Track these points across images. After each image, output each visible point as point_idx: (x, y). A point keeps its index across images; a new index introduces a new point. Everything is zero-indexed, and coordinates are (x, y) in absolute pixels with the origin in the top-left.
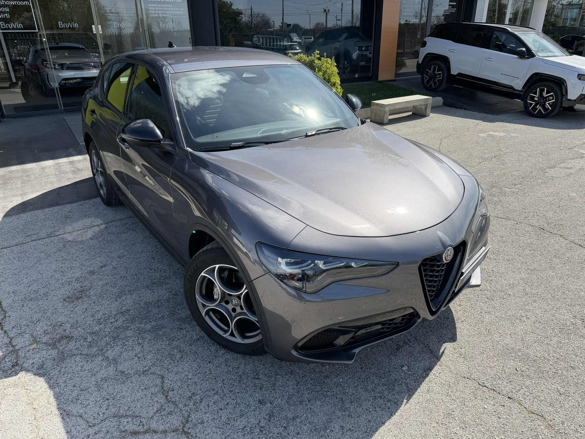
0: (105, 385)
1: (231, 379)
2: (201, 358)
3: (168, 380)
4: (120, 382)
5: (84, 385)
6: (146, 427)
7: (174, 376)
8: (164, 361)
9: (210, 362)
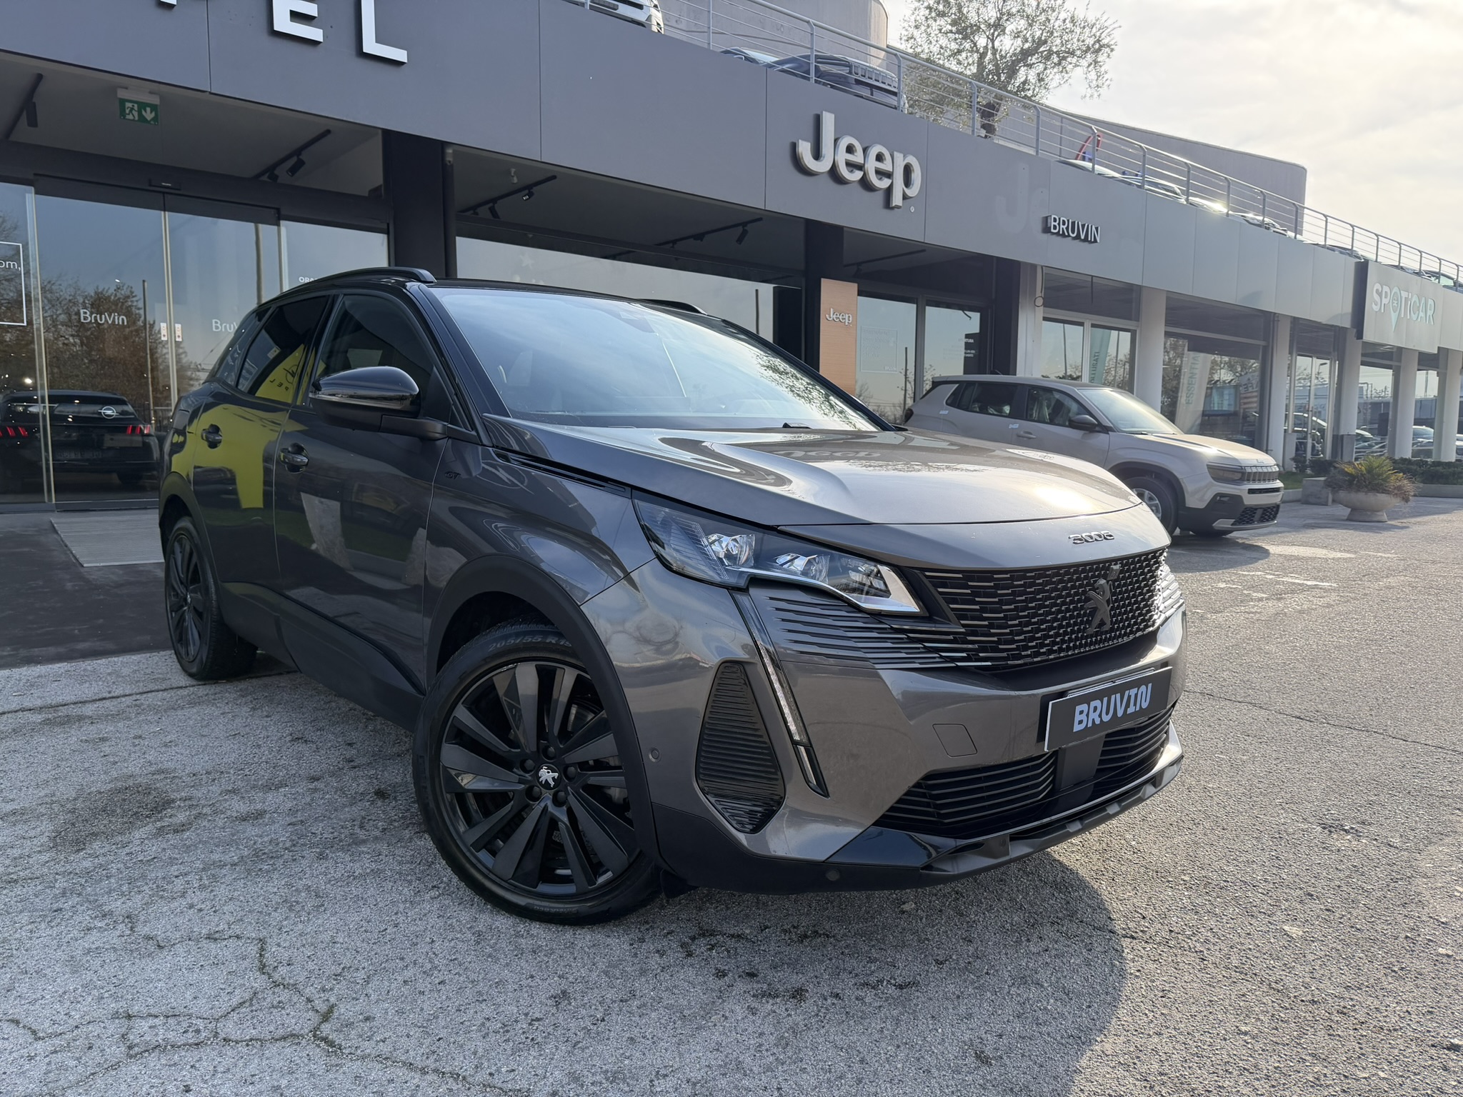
0: (98, 962)
1: (453, 940)
2: (375, 905)
3: (279, 945)
4: (140, 954)
5: (34, 963)
6: (204, 1034)
7: (295, 939)
8: (270, 914)
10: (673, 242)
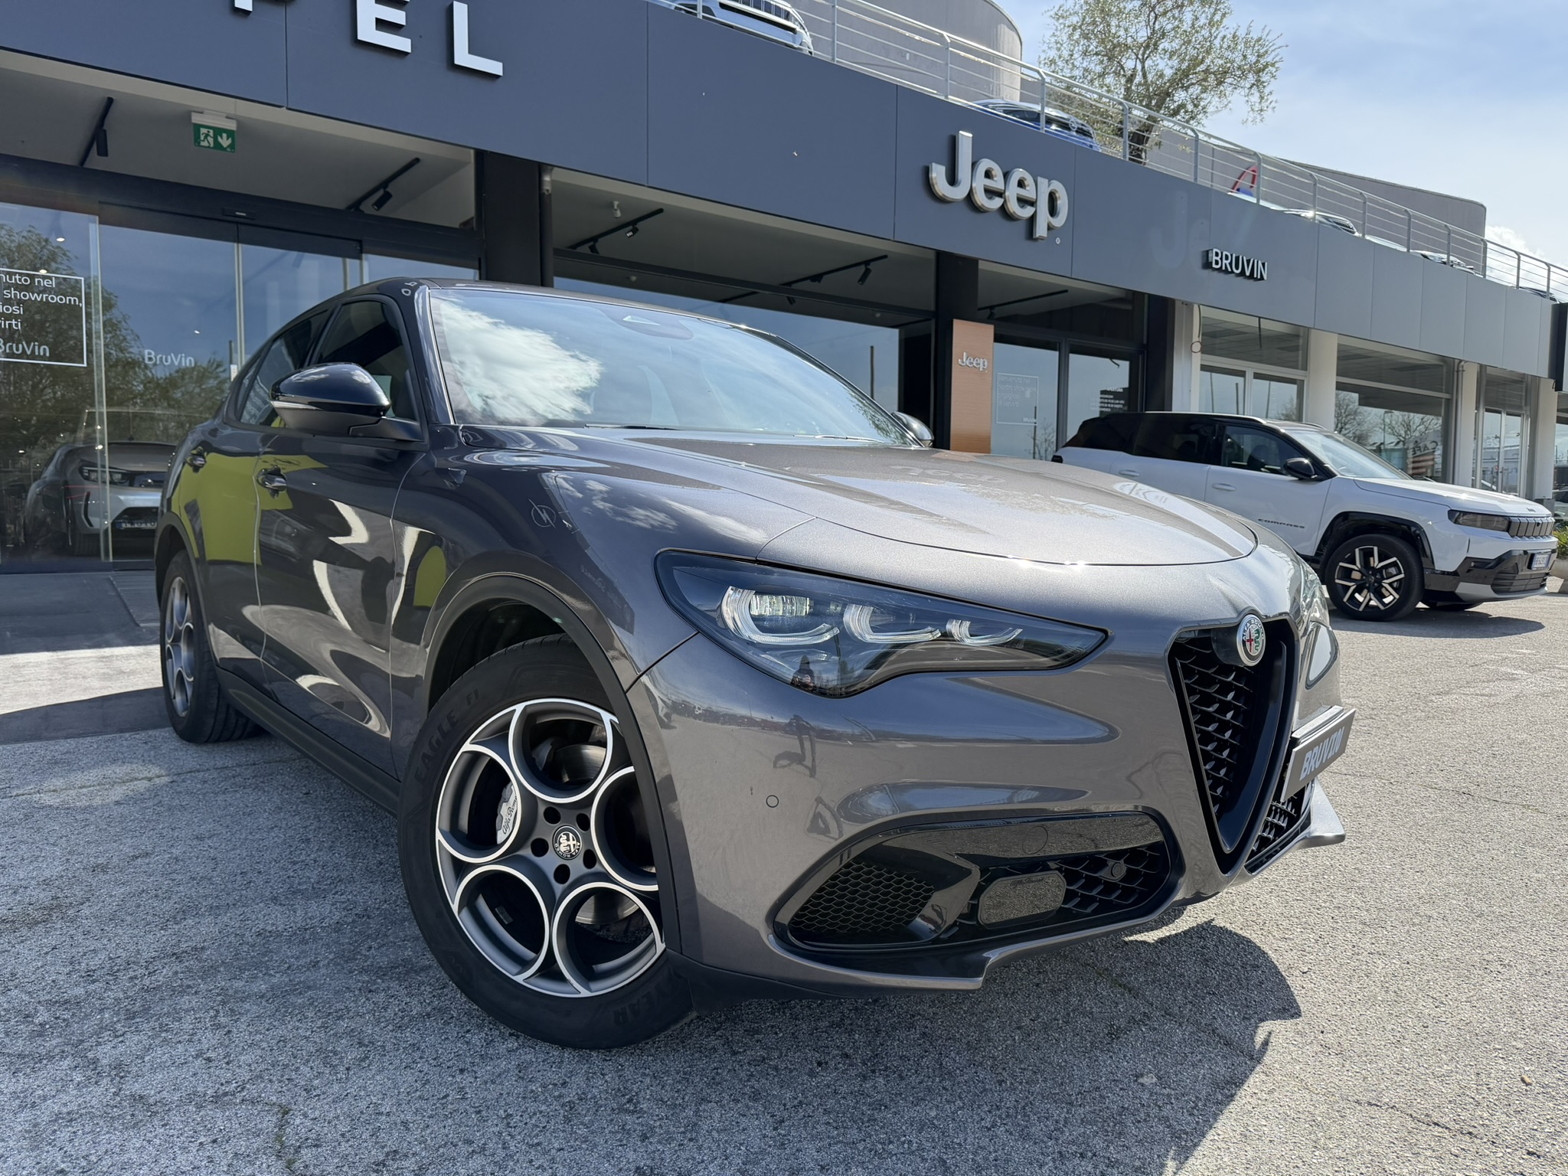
0: (64, 1134)
1: (535, 1114)
2: (435, 1059)
3: (305, 1116)
7: (327, 1107)
8: (298, 1068)
9: (462, 1071)
10: (790, 284)
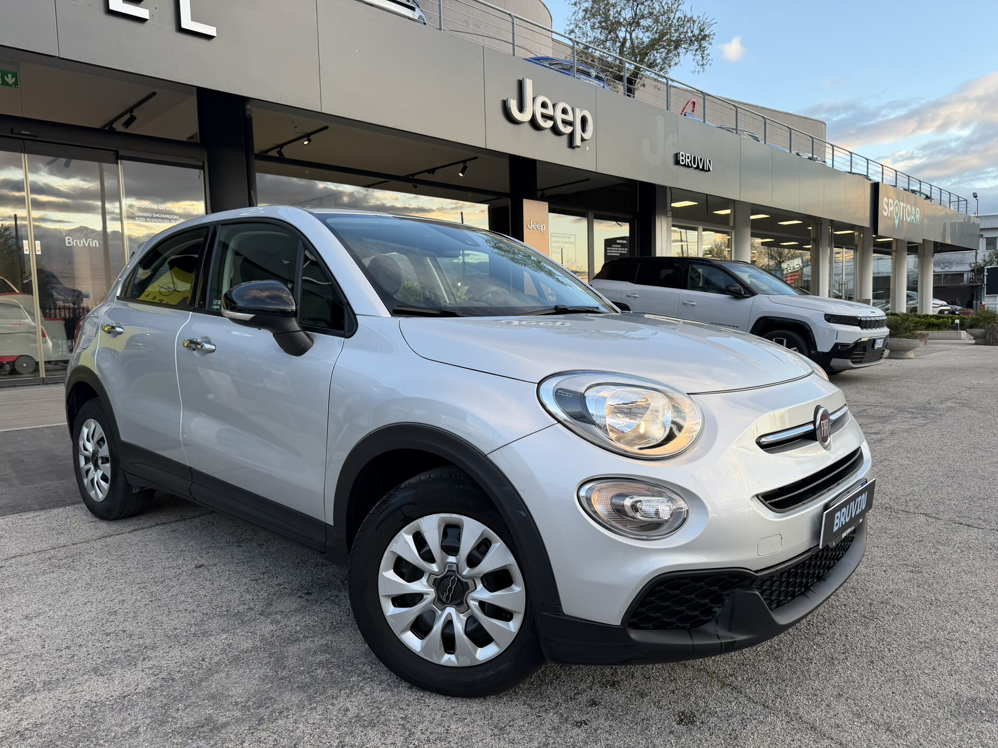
10: (413, 175)
